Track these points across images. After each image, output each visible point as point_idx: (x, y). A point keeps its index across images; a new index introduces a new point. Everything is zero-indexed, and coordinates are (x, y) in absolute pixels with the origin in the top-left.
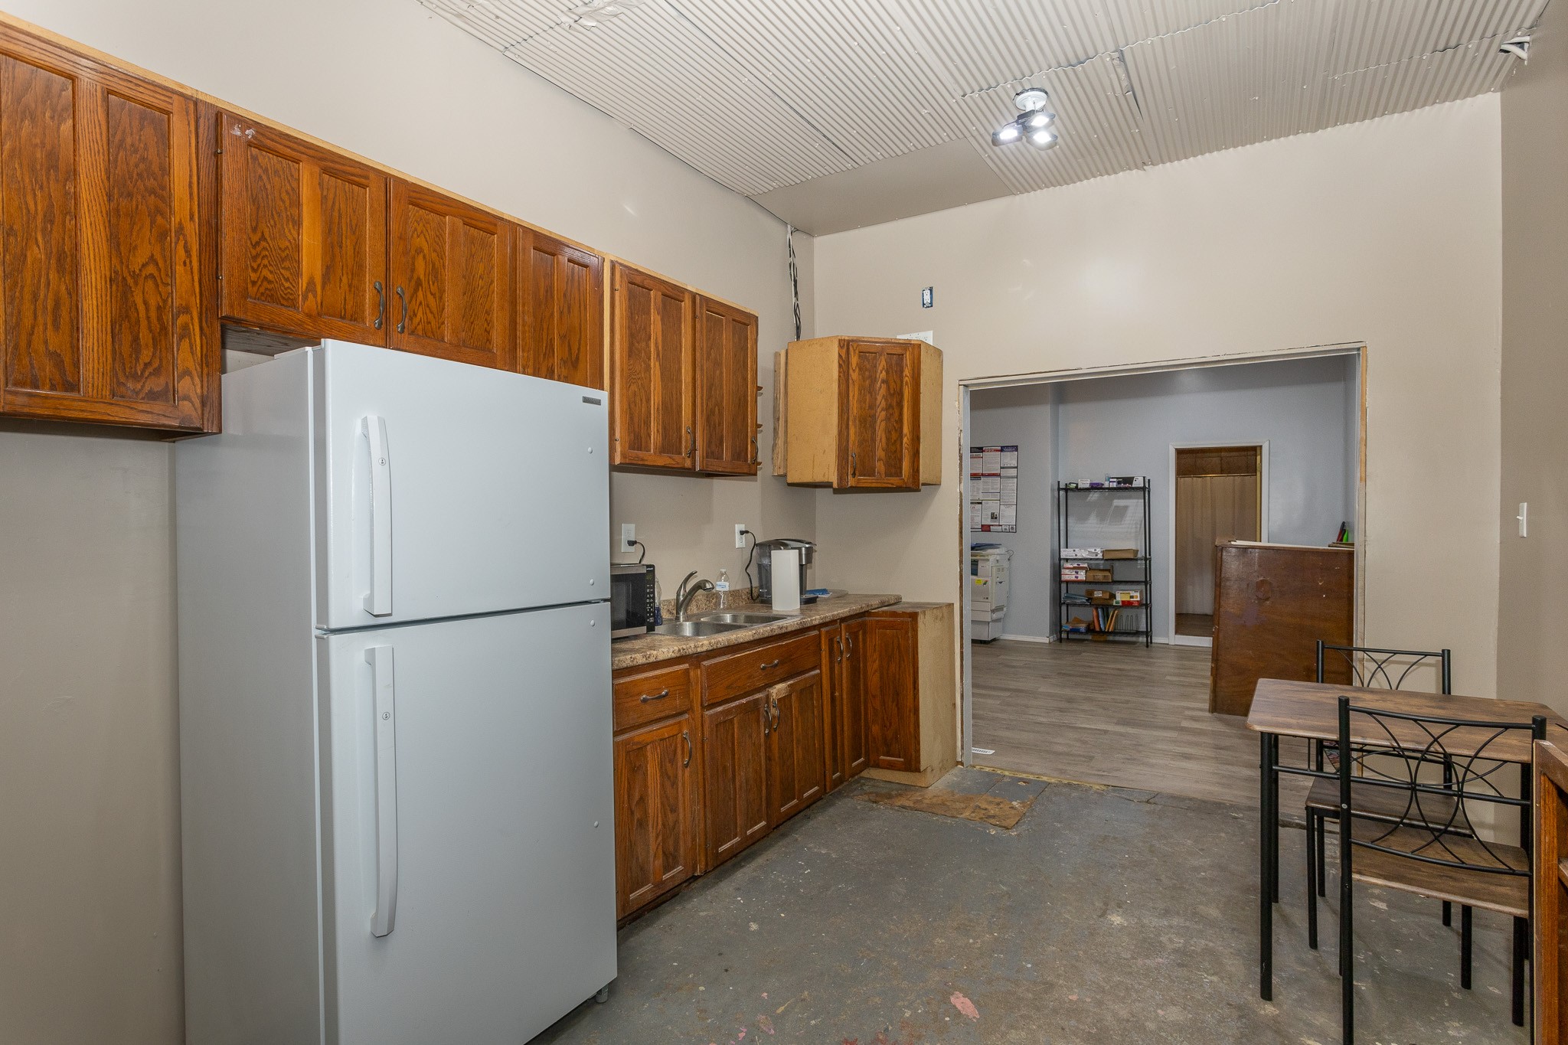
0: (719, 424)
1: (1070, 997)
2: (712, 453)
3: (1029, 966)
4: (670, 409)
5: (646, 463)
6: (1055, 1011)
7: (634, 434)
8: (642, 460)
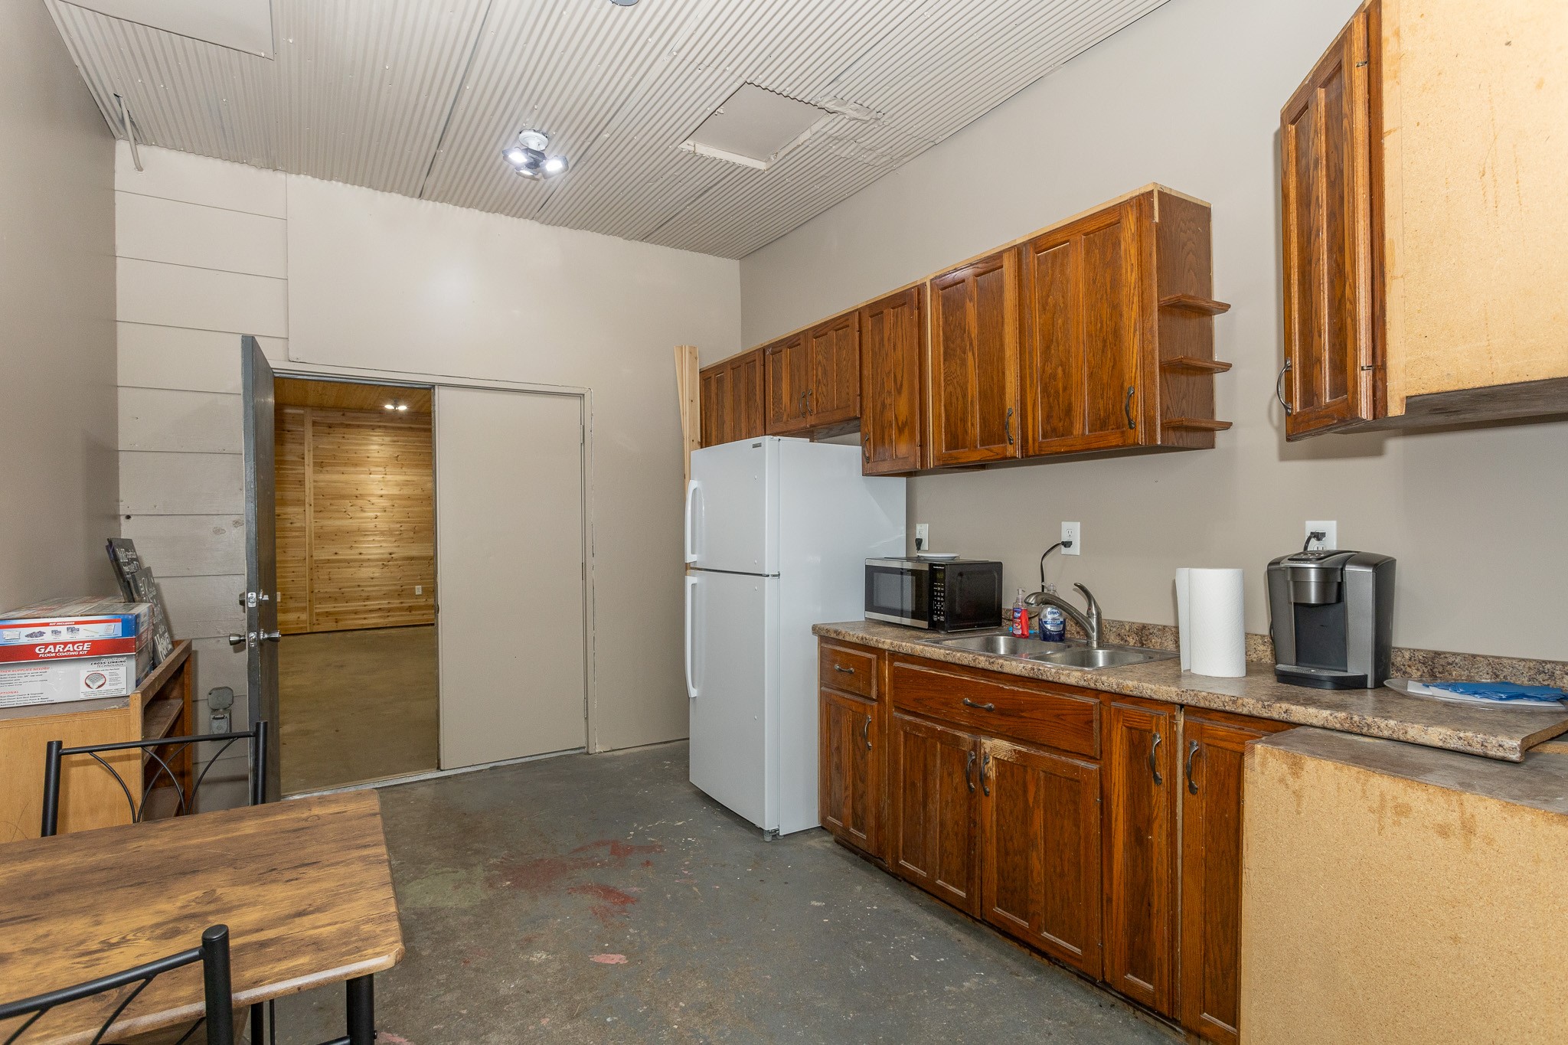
0: (1065, 389)
1: (548, 1020)
2: (1054, 430)
3: (609, 1020)
4: (992, 393)
5: (960, 461)
6: (547, 1000)
7: (951, 434)
8: (956, 458)
